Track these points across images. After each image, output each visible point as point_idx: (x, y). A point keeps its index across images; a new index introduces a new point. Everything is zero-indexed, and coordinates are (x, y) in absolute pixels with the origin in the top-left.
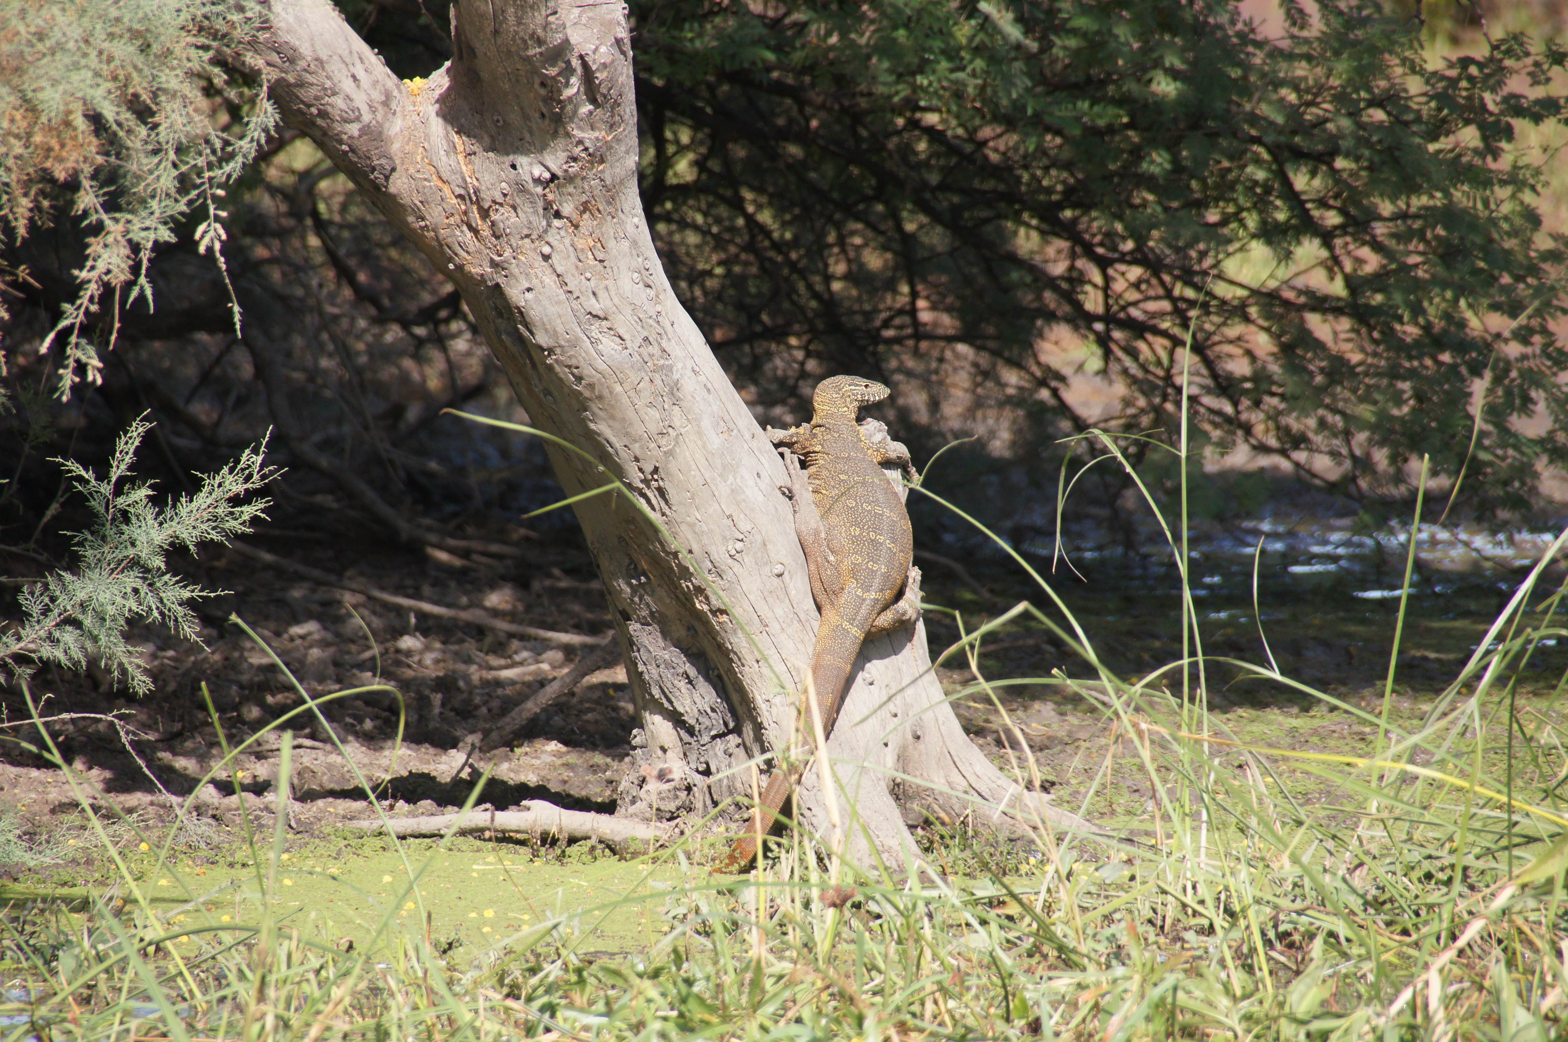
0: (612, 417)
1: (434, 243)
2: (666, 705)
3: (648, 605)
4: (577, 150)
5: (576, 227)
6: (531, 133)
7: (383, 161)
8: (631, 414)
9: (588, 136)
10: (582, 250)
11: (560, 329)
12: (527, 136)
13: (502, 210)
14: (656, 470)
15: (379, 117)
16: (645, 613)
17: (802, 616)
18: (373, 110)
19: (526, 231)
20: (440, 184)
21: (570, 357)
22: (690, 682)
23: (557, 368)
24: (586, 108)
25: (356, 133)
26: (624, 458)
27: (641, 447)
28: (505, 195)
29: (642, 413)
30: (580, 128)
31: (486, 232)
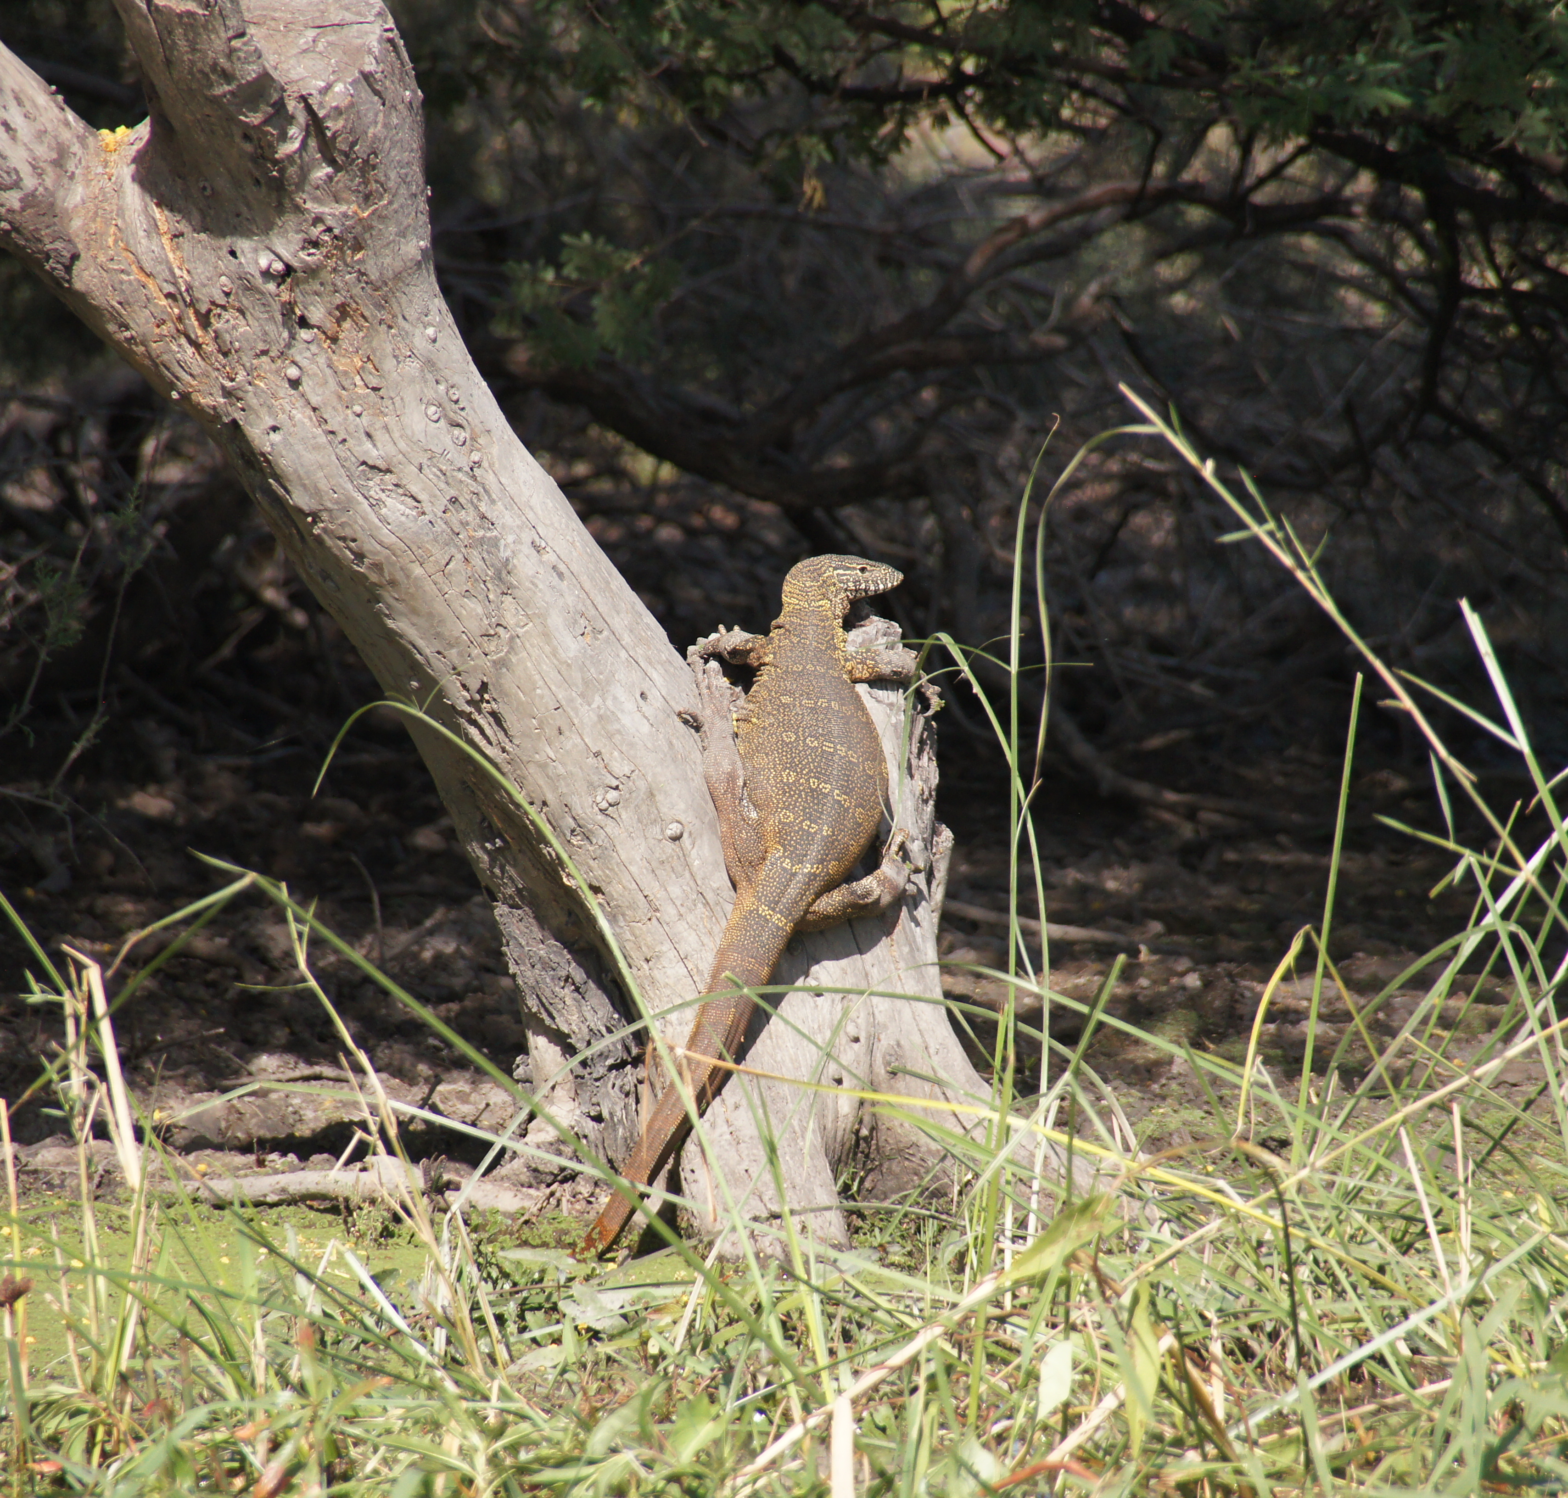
0: (415, 611)
1: (147, 362)
2: (548, 1021)
3: (511, 878)
4: (316, 231)
5: (334, 340)
6: (248, 205)
7: (58, 245)
8: (440, 607)
9: (330, 211)
10: (345, 373)
11: (323, 485)
12: (244, 210)
13: (226, 315)
14: (484, 688)
15: (49, 182)
16: (510, 891)
17: (710, 896)
18: (37, 171)
19: (261, 346)
20: (143, 279)
21: (342, 525)
22: (577, 990)
23: (329, 542)
24: (323, 171)
25: (17, 205)
26: (438, 667)
27: (461, 654)
28: (227, 294)
29: (456, 605)
30: (316, 200)
31: (210, 348)
